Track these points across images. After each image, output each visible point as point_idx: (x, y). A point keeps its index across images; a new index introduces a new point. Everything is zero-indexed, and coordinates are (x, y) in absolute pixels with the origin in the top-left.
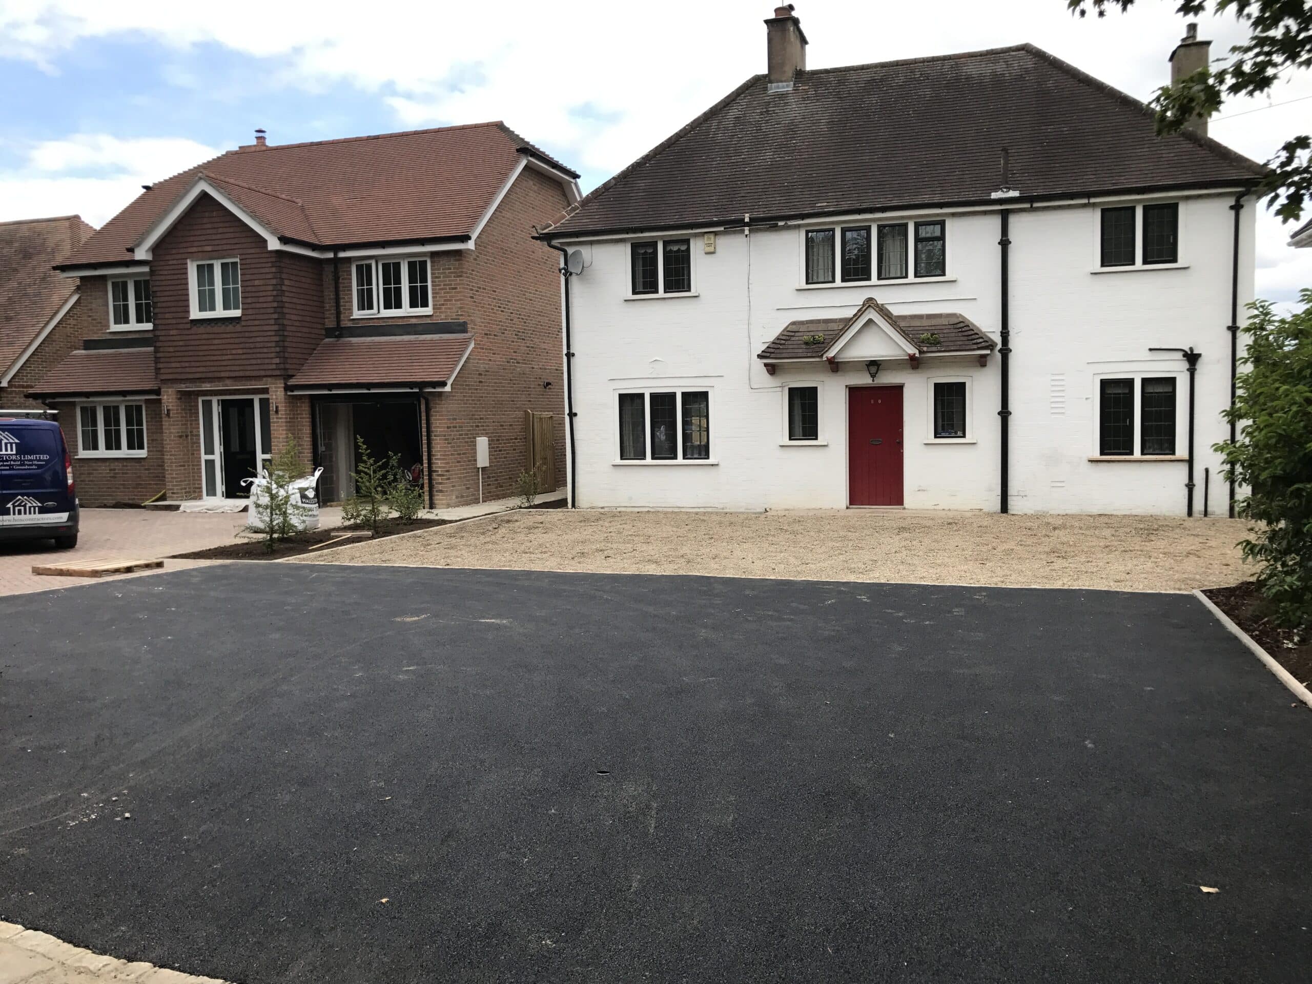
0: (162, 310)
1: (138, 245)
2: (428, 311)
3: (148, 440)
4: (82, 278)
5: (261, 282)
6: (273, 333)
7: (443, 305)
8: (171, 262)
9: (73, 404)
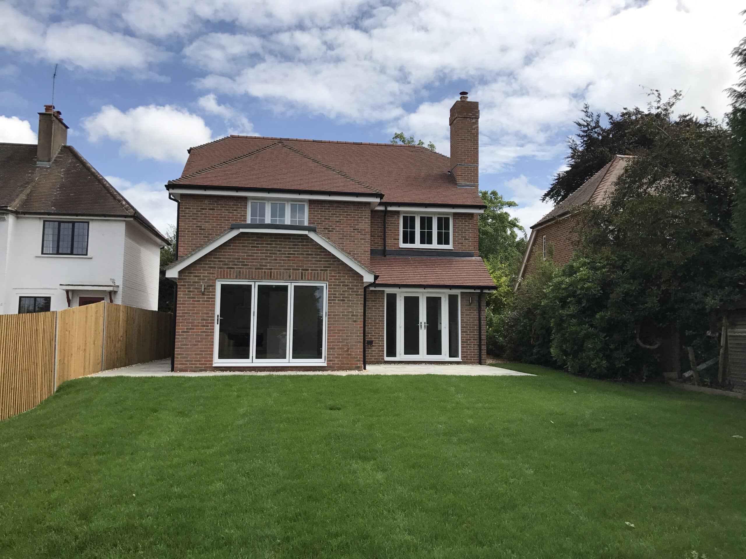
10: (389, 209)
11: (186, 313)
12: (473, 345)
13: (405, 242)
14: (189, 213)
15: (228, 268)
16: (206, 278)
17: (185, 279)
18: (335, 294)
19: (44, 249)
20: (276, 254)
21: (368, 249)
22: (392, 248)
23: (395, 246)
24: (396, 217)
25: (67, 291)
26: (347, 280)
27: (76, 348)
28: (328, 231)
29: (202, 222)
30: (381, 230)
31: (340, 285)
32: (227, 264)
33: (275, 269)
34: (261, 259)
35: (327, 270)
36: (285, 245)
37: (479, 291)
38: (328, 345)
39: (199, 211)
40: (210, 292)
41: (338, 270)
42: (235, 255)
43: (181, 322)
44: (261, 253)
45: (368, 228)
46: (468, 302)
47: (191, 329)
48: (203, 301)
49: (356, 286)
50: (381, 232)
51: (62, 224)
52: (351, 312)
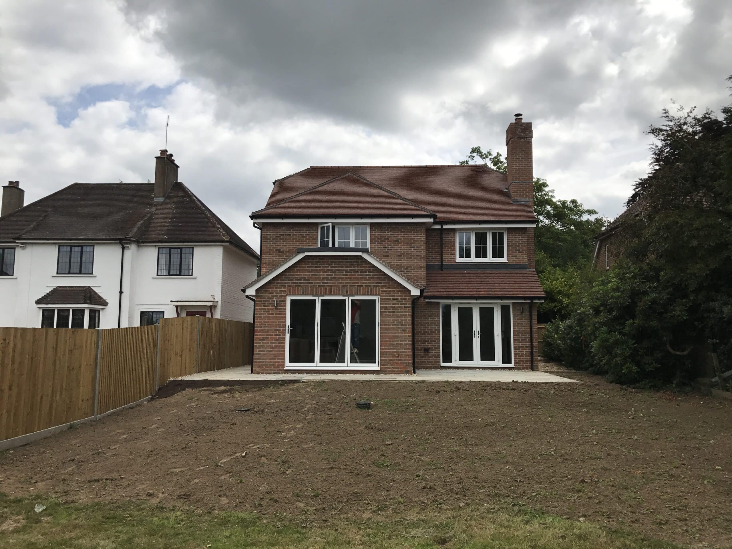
10: (445, 227)
11: (262, 325)
12: (525, 352)
13: (461, 256)
14: (270, 239)
15: (296, 286)
16: (278, 295)
17: (262, 296)
18: (387, 307)
19: (159, 271)
20: (335, 272)
21: (424, 265)
22: (449, 263)
23: (452, 261)
24: (452, 234)
25: (177, 307)
26: (397, 294)
27: (174, 354)
28: (388, 250)
29: (280, 246)
30: (438, 246)
31: (390, 299)
32: (295, 283)
33: (335, 286)
34: (323, 278)
35: (379, 286)
36: (342, 264)
37: (529, 301)
38: (381, 352)
39: (278, 237)
40: (282, 306)
41: (389, 286)
42: (301, 275)
43: (259, 332)
44: (323, 273)
45: (423, 247)
46: (520, 311)
47: (266, 338)
48: (276, 314)
49: (405, 299)
50: (439, 248)
51: (172, 250)
52: (400, 322)
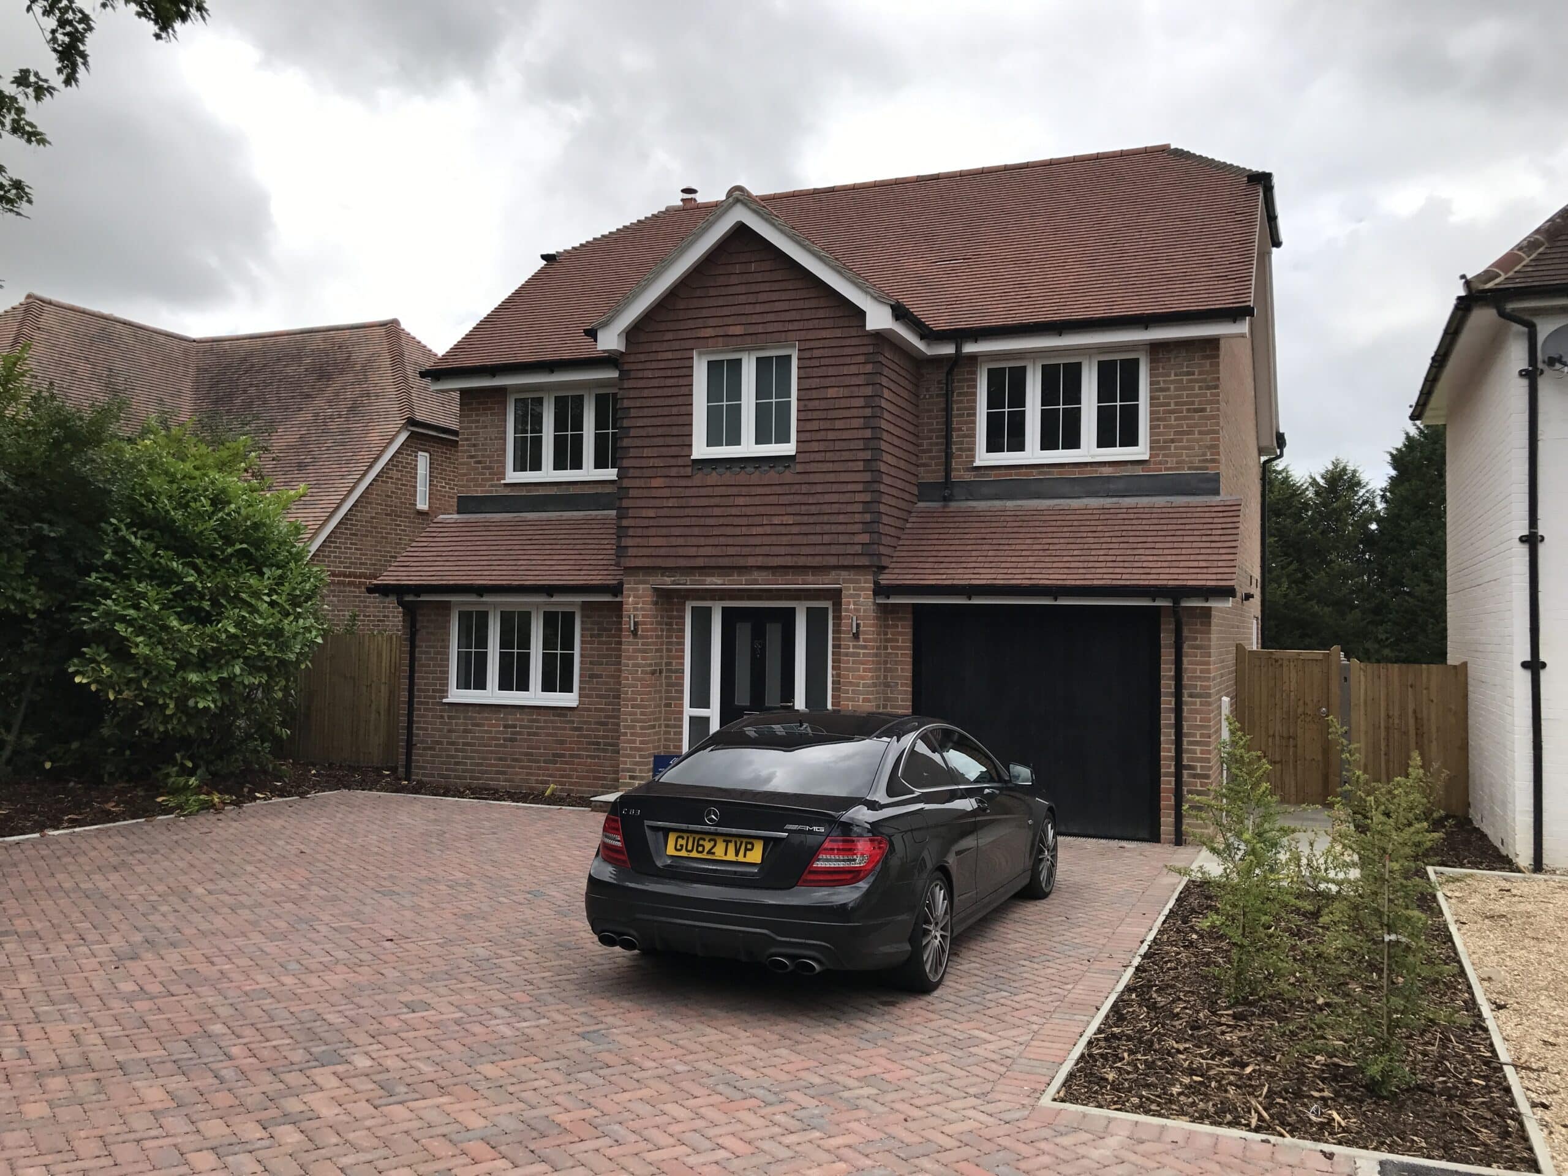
0: (638, 442)
1: (605, 325)
2: (1140, 451)
3: (581, 676)
4: (464, 392)
5: (842, 392)
6: (860, 487)
7: (1172, 441)
8: (660, 356)
9: (446, 606)
